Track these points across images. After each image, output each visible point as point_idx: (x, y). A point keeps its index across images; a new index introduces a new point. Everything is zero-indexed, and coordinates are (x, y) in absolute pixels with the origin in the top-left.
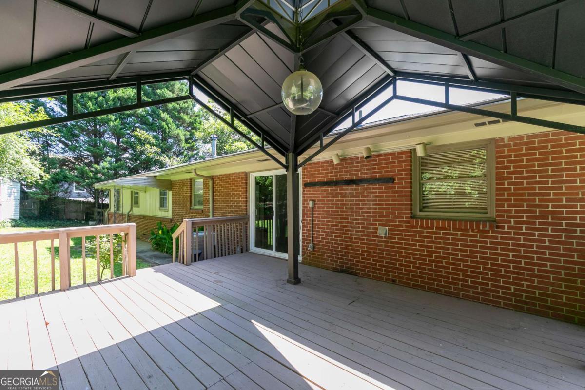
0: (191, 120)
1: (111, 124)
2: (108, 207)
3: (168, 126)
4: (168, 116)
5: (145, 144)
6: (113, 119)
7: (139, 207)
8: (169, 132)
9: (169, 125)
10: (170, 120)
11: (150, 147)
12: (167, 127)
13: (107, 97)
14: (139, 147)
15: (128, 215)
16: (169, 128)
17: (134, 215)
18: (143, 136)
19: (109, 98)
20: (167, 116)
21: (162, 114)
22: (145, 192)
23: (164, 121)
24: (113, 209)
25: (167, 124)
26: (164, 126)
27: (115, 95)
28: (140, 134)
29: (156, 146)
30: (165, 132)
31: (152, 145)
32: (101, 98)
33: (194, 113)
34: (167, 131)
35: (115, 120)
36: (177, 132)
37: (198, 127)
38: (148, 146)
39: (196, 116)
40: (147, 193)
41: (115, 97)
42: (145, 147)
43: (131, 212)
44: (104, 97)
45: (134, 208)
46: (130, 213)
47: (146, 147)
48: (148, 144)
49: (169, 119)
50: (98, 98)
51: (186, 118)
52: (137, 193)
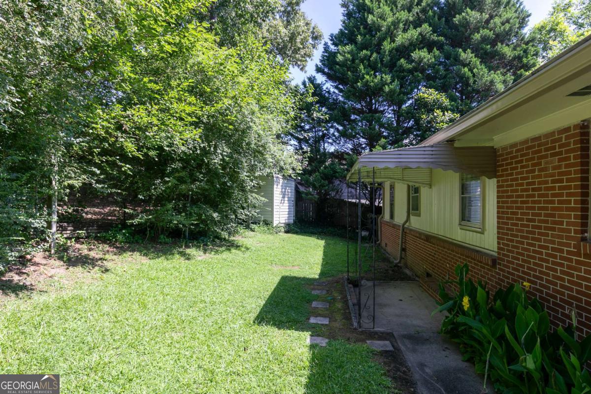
0: (516, 53)
1: (387, 89)
2: (381, 214)
3: (472, 72)
4: (473, 55)
5: (434, 110)
6: (389, 80)
7: (419, 215)
8: (475, 82)
9: (475, 70)
10: (476, 61)
11: (441, 114)
12: (470, 74)
13: (382, 51)
14: (424, 116)
15: (404, 228)
16: (474, 76)
17: (411, 230)
18: (430, 97)
19: (385, 52)
20: (471, 55)
21: (463, 54)
22: (430, 186)
23: (464, 65)
24: (387, 216)
25: (471, 70)
26: (465, 73)
27: (393, 45)
28: (426, 95)
29: (453, 111)
30: (468, 85)
31: (444, 109)
32: (375, 55)
33: (522, 39)
34: (471, 81)
35: (393, 81)
36: (489, 78)
37: (532, 62)
38: (438, 112)
39: (527, 43)
40: (433, 188)
41: (393, 49)
42: (433, 114)
43: (407, 224)
44: (378, 53)
45: (412, 218)
46: (405, 226)
47: (435, 114)
48: (438, 109)
49: (474, 59)
50: (370, 56)
51: (507, 51)
52: (417, 190)
